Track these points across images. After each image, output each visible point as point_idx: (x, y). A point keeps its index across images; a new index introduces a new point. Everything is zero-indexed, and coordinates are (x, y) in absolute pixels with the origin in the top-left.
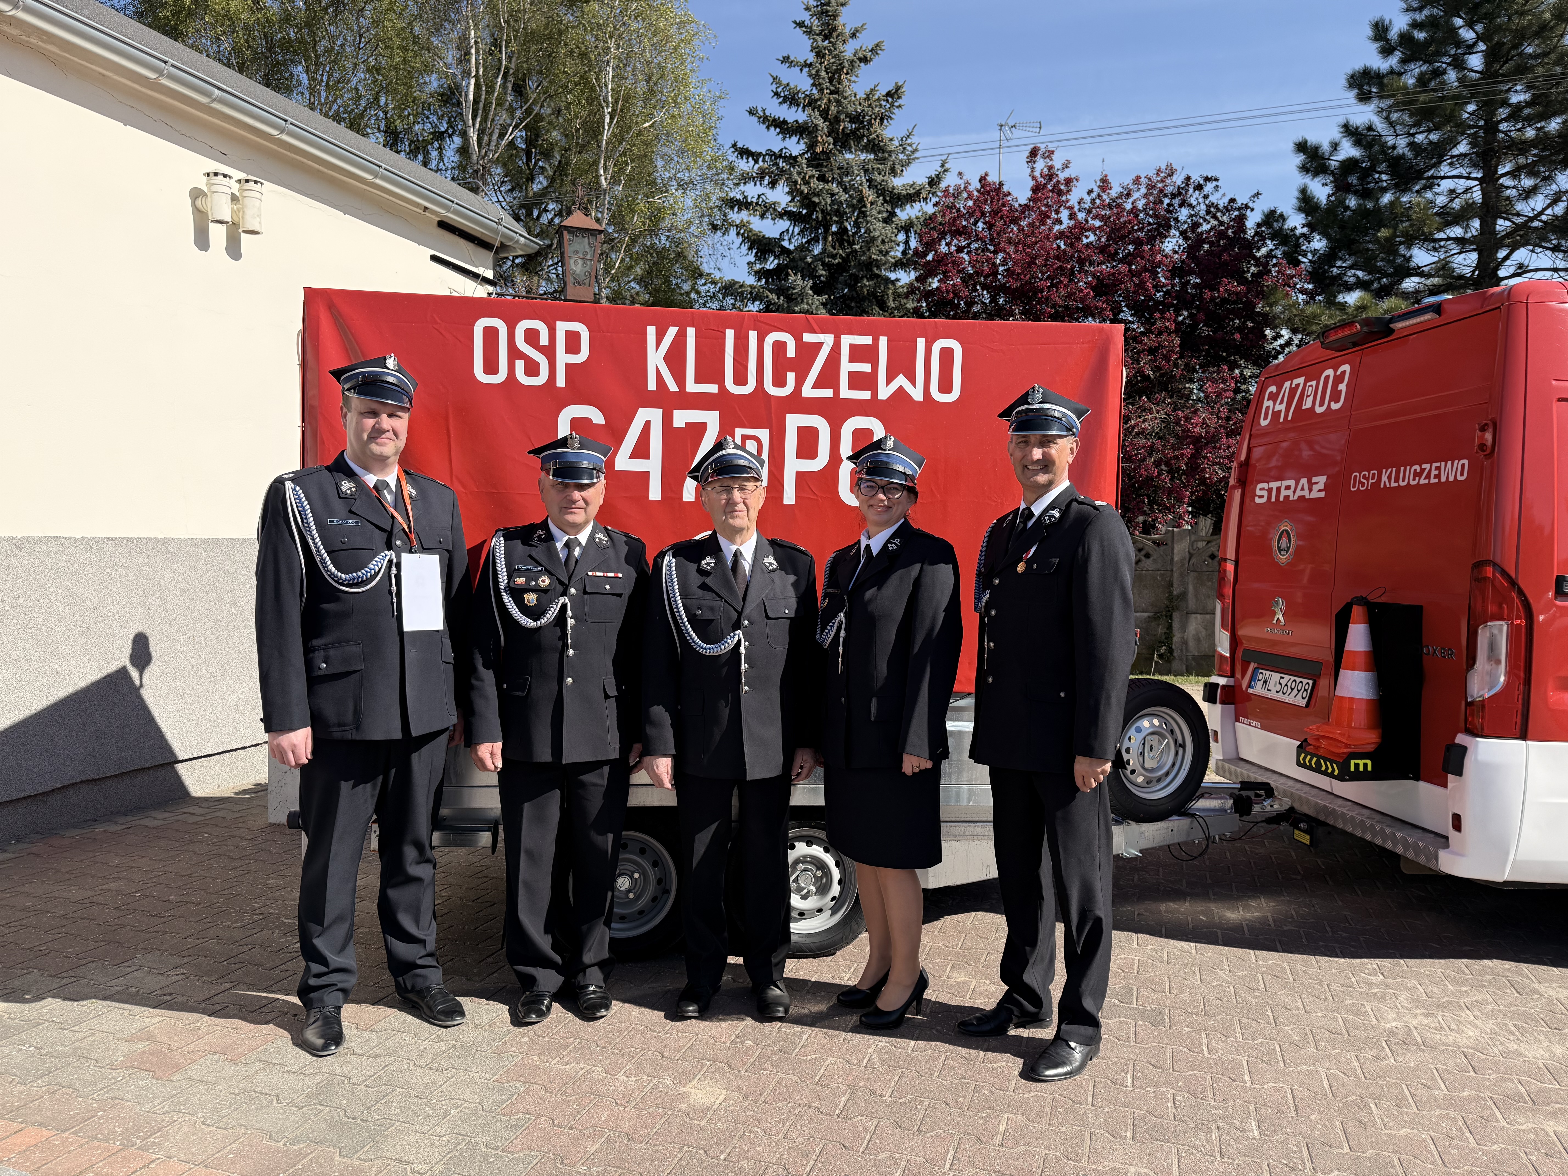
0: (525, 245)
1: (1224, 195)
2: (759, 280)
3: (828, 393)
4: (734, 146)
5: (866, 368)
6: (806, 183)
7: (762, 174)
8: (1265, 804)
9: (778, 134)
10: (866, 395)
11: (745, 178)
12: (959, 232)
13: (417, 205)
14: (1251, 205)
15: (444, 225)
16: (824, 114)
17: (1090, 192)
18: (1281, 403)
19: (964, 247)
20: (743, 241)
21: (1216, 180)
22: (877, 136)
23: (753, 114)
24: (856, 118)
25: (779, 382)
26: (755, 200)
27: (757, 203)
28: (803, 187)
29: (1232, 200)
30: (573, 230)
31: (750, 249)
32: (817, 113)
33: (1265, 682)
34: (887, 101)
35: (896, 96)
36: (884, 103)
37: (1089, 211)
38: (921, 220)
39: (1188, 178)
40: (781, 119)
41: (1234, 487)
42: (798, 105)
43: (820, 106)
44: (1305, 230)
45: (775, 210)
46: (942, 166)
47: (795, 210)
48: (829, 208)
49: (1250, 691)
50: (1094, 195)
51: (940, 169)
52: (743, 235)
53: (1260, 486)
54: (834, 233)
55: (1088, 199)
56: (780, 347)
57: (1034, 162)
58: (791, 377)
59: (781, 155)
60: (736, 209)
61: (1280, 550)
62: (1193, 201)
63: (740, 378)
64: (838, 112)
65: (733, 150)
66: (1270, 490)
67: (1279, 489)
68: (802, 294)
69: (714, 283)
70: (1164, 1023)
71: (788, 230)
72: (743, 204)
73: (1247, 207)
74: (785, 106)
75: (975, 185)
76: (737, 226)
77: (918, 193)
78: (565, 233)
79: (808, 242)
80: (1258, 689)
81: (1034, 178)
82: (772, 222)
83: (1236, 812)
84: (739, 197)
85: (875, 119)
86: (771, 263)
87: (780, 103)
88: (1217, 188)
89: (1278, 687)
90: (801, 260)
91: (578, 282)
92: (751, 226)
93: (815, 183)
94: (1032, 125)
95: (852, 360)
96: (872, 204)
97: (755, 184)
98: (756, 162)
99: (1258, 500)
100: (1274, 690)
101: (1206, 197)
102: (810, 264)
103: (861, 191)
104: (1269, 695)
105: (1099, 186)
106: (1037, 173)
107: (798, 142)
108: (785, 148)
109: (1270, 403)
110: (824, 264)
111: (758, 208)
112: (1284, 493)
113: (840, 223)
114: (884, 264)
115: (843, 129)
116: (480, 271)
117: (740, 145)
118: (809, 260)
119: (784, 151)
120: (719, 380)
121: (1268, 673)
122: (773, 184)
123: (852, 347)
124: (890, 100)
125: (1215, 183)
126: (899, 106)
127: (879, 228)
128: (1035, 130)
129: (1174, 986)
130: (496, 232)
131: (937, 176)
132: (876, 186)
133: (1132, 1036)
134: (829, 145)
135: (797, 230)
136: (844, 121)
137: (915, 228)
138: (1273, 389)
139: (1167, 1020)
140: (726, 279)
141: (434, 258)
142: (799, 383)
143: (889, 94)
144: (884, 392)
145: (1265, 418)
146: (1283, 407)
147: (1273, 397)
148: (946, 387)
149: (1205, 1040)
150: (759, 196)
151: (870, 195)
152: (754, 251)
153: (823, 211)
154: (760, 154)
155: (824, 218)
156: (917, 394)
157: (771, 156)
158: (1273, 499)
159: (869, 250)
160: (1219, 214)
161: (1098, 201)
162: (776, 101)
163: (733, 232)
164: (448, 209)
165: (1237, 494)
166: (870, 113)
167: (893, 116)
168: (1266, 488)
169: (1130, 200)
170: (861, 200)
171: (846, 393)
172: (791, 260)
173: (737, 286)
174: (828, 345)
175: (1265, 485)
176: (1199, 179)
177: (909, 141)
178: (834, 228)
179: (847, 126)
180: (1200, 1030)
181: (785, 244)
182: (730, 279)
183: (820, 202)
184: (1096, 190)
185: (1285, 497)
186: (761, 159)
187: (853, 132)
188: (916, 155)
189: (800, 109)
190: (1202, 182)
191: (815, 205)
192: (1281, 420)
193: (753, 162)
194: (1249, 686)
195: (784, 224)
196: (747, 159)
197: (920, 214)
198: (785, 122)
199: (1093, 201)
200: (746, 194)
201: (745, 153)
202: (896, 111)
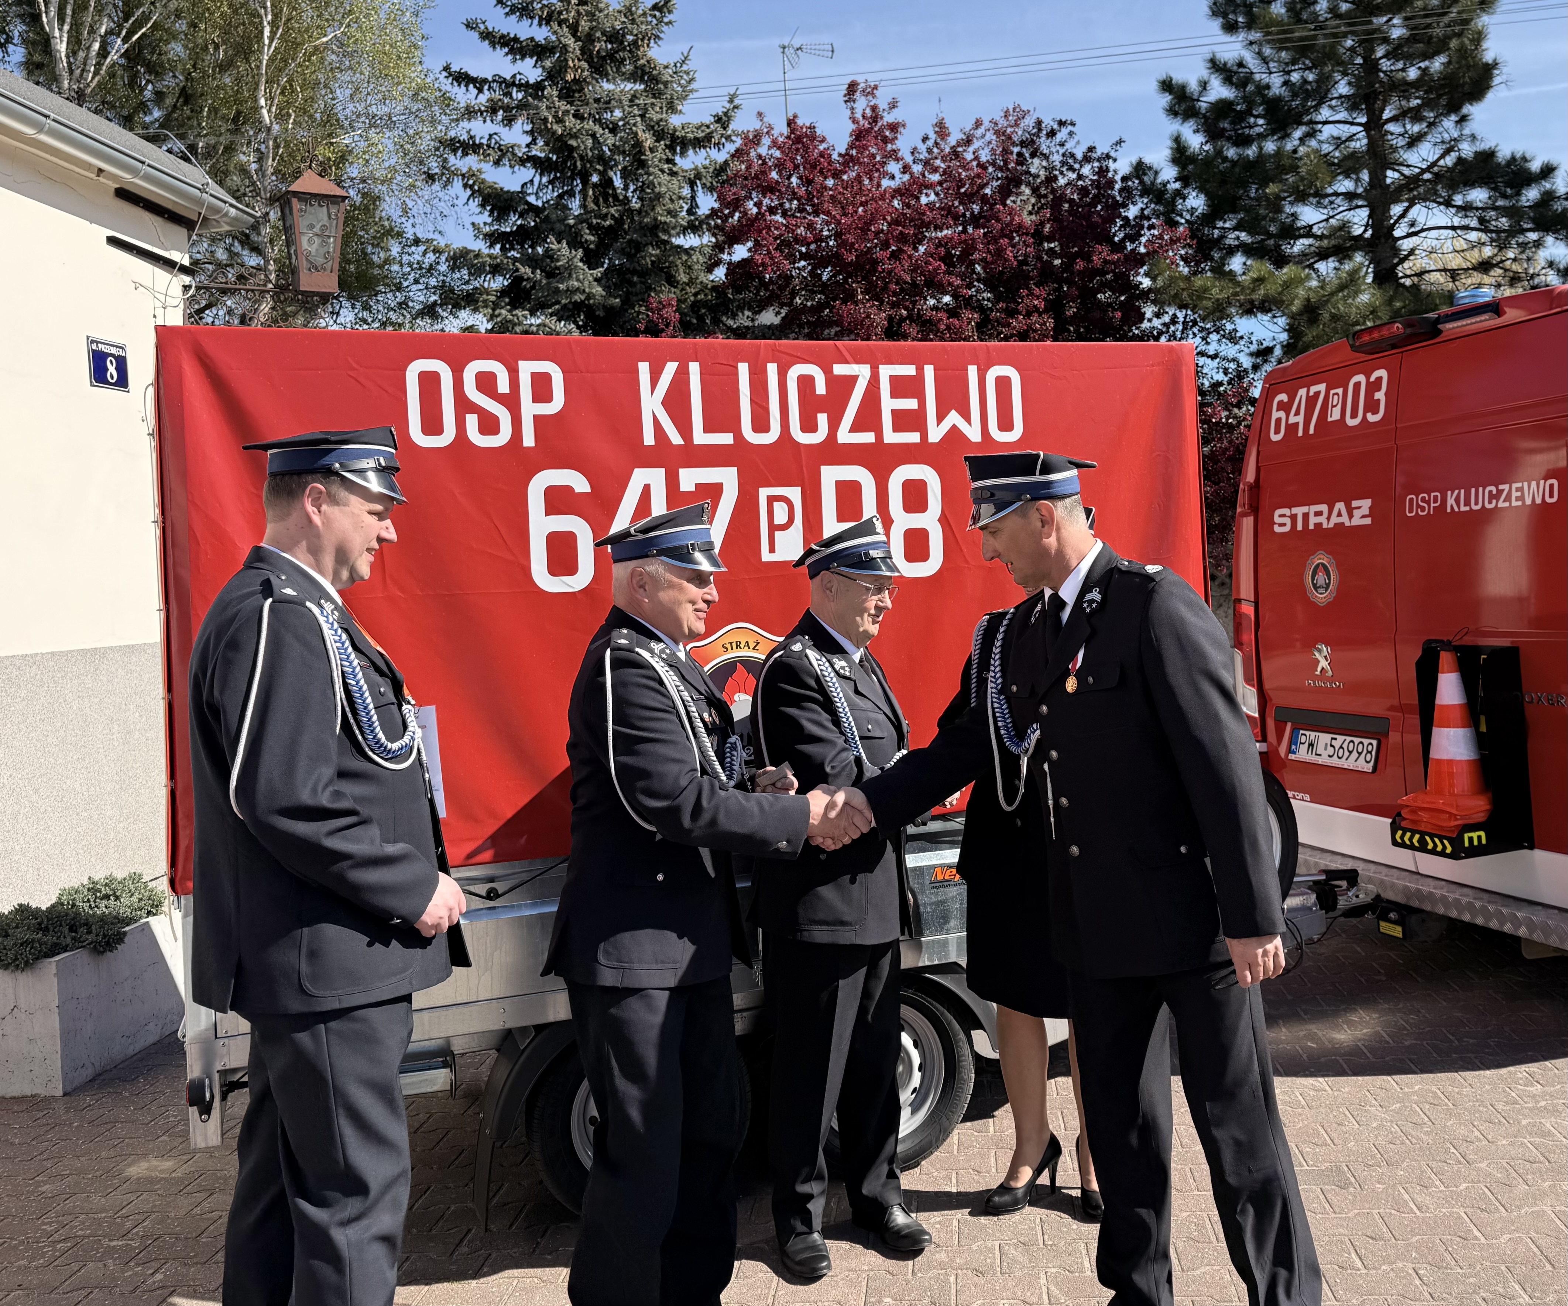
0: (235, 219)
1: (1078, 142)
2: (491, 246)
3: (868, 438)
4: (447, 68)
5: (911, 404)
6: (559, 121)
7: (493, 109)
8: (1350, 894)
9: (507, 54)
10: (913, 437)
11: (470, 113)
12: (770, 189)
13: (88, 166)
14: (1113, 154)
15: (124, 194)
16: (574, 29)
17: (925, 139)
18: (1297, 413)
19: (776, 208)
20: (472, 195)
21: (1073, 124)
22: (648, 62)
23: (472, 28)
24: (615, 37)
25: (809, 426)
26: (484, 141)
27: (489, 146)
28: (555, 127)
29: (1091, 149)
30: (306, 197)
31: (483, 205)
32: (565, 30)
33: (1311, 745)
34: (655, 16)
35: (665, 10)
36: (649, 19)
37: (927, 163)
38: (711, 170)
39: (1039, 123)
40: (512, 36)
41: (1244, 515)
42: (532, 18)
43: (567, 20)
44: (1177, 185)
45: (514, 154)
46: (731, 101)
47: (543, 155)
48: (590, 154)
49: (1292, 757)
50: (930, 143)
51: (728, 105)
52: (471, 187)
53: (1278, 512)
54: (595, 186)
55: (922, 148)
56: (806, 382)
57: (854, 101)
58: (822, 419)
59: (514, 83)
60: (459, 153)
61: (1316, 587)
62: (1044, 149)
63: (761, 425)
64: (591, 29)
65: (445, 74)
66: (1294, 518)
67: (1306, 516)
68: (569, 269)
69: (437, 251)
70: (1351, 1183)
71: (532, 181)
72: (469, 147)
73: (1108, 157)
74: (514, 18)
75: (781, 129)
76: (463, 175)
77: (709, 138)
78: (294, 201)
79: (560, 196)
80: (1302, 754)
81: (854, 121)
82: (510, 171)
83: (1321, 908)
84: (465, 137)
85: (642, 40)
86: (509, 226)
87: (507, 14)
88: (1071, 134)
89: (1330, 751)
90: (559, 221)
91: (314, 267)
92: (483, 176)
93: (570, 122)
94: (822, 47)
95: (894, 395)
96: (652, 150)
97: (485, 122)
98: (480, 90)
99: (1277, 529)
100: (1325, 754)
101: (1062, 144)
102: (571, 227)
103: (636, 134)
104: (1320, 761)
105: (936, 132)
106: (859, 116)
107: (535, 66)
108: (520, 74)
109: (1281, 414)
110: (591, 227)
111: (490, 151)
112: (1313, 520)
113: (603, 174)
114: (674, 228)
115: (598, 51)
116: (175, 256)
117: (455, 68)
118: (572, 222)
119: (518, 77)
120: (734, 427)
121: (1313, 734)
122: (509, 121)
123: (893, 379)
124: (657, 14)
125: (1070, 128)
126: (670, 23)
127: (663, 182)
128: (825, 53)
129: (1334, 1135)
130: (200, 202)
131: (726, 114)
132: (653, 127)
133: (1327, 1206)
134: (583, 71)
135: (545, 180)
136: (599, 40)
137: (704, 180)
138: (1283, 397)
139: (1353, 1180)
140: (455, 246)
141: (113, 241)
142: (834, 425)
143: (655, 7)
144: (936, 434)
145: (1277, 432)
146: (1300, 419)
147: (1285, 407)
148: (1006, 424)
149: (1406, 1197)
150: (491, 136)
151: (648, 140)
152: (488, 208)
153: (582, 158)
154: (485, 81)
155: (584, 166)
156: (973, 433)
157: (501, 83)
158: (1300, 527)
159: (653, 209)
160: (1077, 166)
161: (935, 150)
162: (501, 11)
163: (458, 184)
164: (135, 172)
165: (1247, 524)
166: (635, 32)
167: (661, 35)
168: (1288, 514)
169: (971, 149)
170: (638, 144)
171: (891, 437)
172: (542, 221)
173: (472, 255)
174: (864, 377)
175: (1286, 511)
176: (1052, 123)
177: (685, 68)
178: (595, 178)
179: (601, 46)
180: (1394, 1185)
181: (532, 199)
182: (460, 246)
183: (579, 146)
184: (933, 136)
185: (1315, 524)
186: (486, 87)
187: (611, 55)
188: (693, 86)
189: (536, 21)
190: (1056, 127)
191: (572, 149)
192: (1300, 434)
193: (476, 91)
194: (1290, 751)
195: (527, 173)
196: (467, 86)
197: (707, 162)
198: (516, 39)
199: (930, 151)
200: (472, 133)
201: (462, 78)
202: (665, 28)
